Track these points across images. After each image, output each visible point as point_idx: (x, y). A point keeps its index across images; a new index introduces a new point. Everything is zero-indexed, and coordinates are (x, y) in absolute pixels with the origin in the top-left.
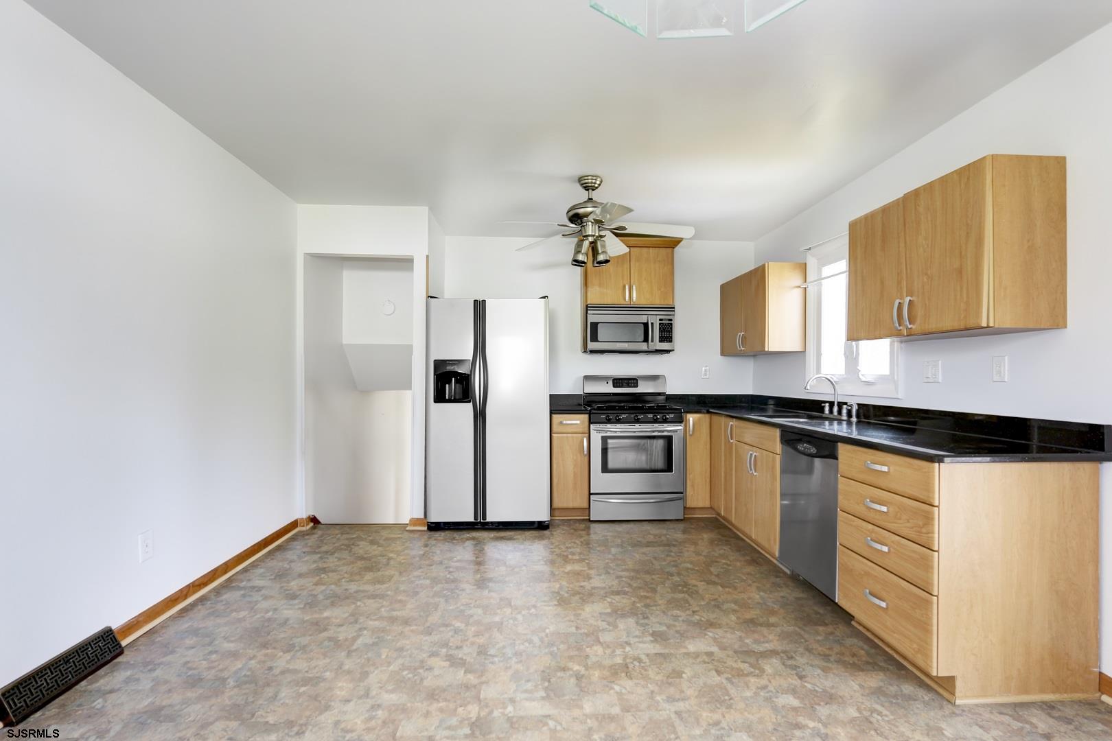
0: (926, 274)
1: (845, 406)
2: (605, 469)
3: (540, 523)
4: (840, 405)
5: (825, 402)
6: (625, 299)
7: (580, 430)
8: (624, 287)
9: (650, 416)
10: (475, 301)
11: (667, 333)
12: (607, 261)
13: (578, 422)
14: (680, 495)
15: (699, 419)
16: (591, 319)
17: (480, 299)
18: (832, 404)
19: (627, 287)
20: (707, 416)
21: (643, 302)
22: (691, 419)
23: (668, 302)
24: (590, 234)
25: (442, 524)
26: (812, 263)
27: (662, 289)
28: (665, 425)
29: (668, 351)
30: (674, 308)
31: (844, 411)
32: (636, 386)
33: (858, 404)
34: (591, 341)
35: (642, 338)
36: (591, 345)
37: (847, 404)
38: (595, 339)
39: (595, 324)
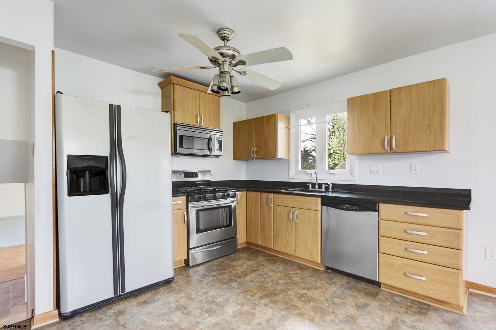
0: (406, 126)
1: (324, 185)
2: (198, 230)
4: (320, 184)
5: (309, 183)
6: (197, 123)
7: (182, 207)
8: (197, 115)
9: (221, 194)
10: (110, 104)
11: (220, 146)
12: (239, 92)
13: (181, 202)
14: (234, 239)
16: (179, 132)
17: (115, 103)
18: (313, 185)
19: (198, 115)
20: (245, 192)
21: (207, 125)
22: (239, 195)
23: (217, 128)
26: (292, 117)
27: (216, 120)
30: (222, 131)
31: (323, 187)
32: (197, 176)
33: (332, 184)
34: (179, 147)
35: (207, 148)
36: (179, 150)
37: (325, 184)
38: (181, 146)
39: (181, 137)
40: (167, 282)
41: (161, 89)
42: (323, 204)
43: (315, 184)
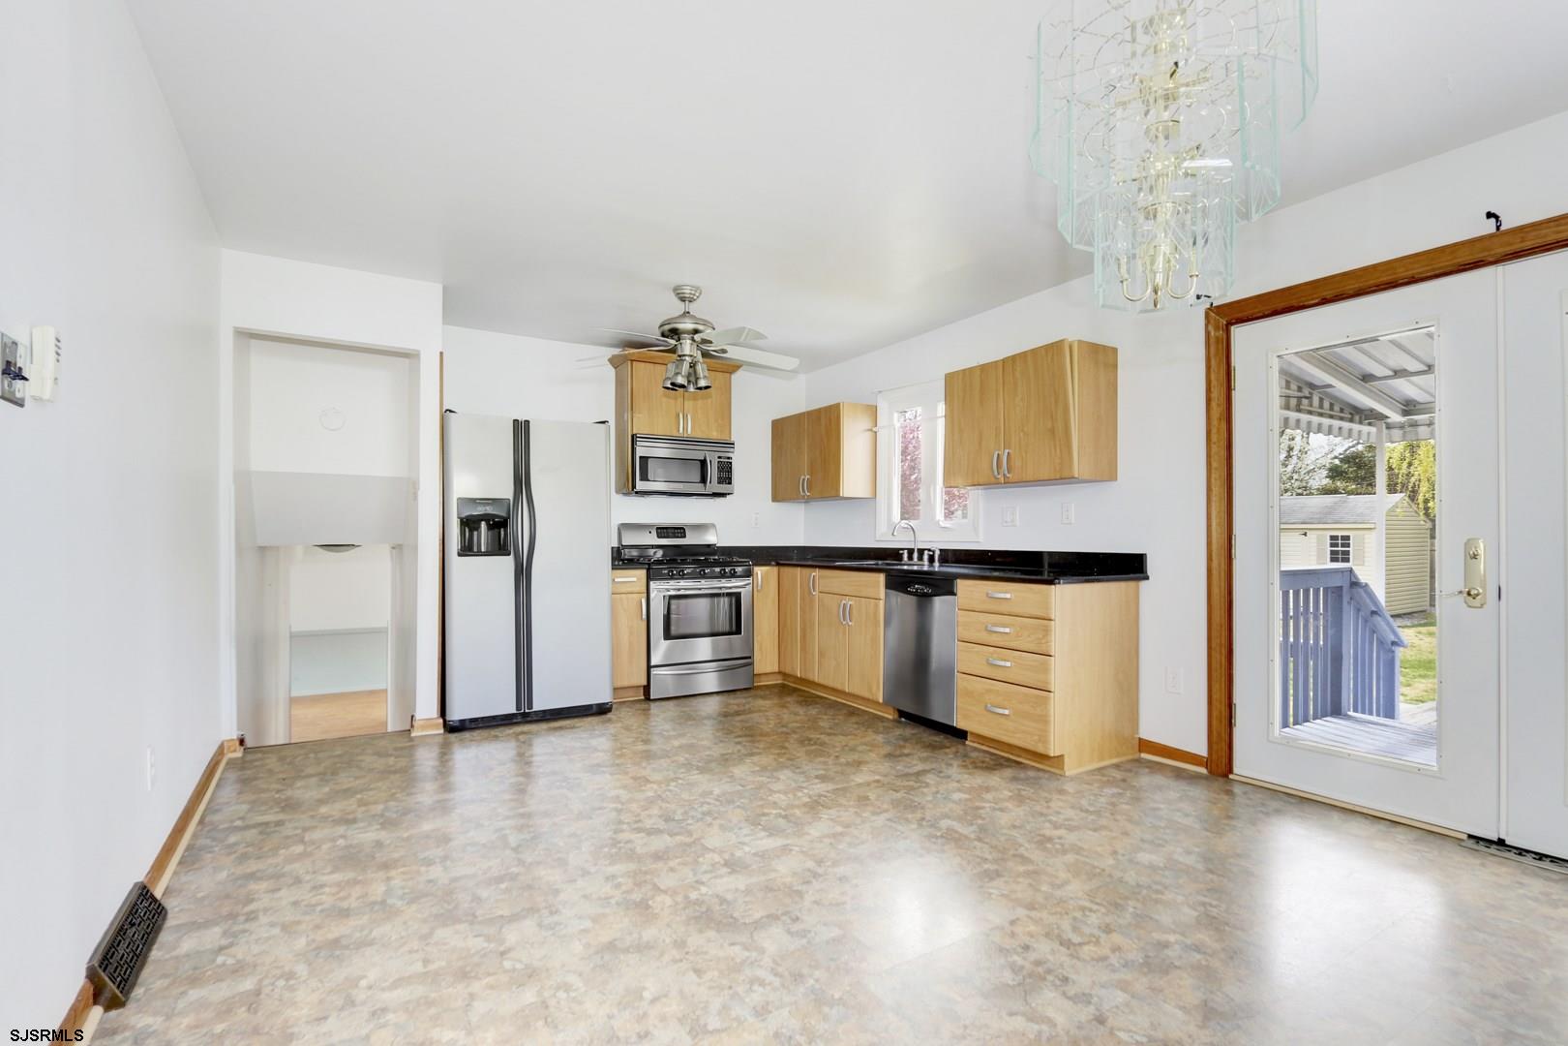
0: (1023, 431)
1: (926, 552)
2: (668, 635)
3: (600, 706)
4: (921, 552)
5: (903, 549)
6: (679, 431)
7: (635, 589)
8: (679, 415)
9: (718, 570)
10: (514, 420)
11: (726, 473)
12: (707, 387)
13: (635, 579)
14: (747, 660)
15: (767, 572)
16: (640, 452)
17: (521, 418)
18: (911, 552)
19: (681, 416)
20: (776, 569)
21: (699, 435)
22: (759, 573)
23: (723, 437)
24: (688, 353)
25: (467, 723)
26: (883, 405)
27: (719, 421)
28: (733, 580)
29: (723, 495)
30: (732, 444)
31: (926, 557)
32: (684, 536)
33: (941, 550)
34: (641, 480)
35: (698, 479)
36: (640, 485)
37: (929, 550)
38: (644, 477)
39: (644, 460)
40: (602, 710)
41: (614, 370)
42: (889, 586)
43: (913, 550)
